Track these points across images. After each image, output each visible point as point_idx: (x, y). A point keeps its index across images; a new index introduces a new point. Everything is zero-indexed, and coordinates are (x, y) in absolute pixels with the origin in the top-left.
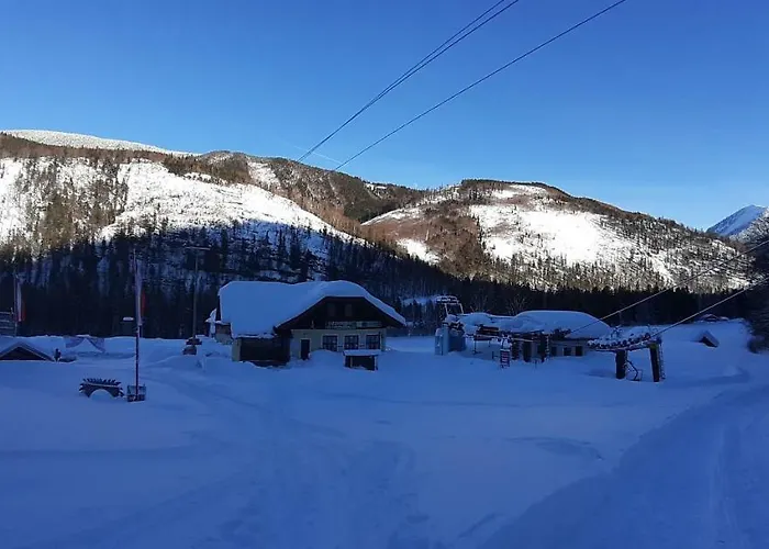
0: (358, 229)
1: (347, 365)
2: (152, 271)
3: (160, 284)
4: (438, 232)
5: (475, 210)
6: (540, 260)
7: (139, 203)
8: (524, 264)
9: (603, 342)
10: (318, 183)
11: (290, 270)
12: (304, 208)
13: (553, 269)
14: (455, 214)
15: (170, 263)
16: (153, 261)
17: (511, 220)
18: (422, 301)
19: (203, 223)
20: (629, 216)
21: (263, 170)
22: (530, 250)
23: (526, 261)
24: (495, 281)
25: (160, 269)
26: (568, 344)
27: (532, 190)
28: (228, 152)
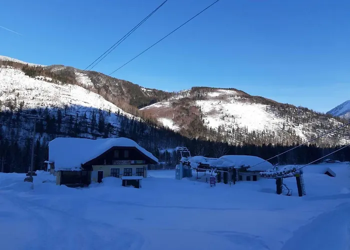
0: (137, 112)
1: (124, 185)
2: (13, 133)
3: (18, 140)
4: (179, 114)
5: (199, 103)
6: (233, 129)
7: (5, 92)
8: (224, 131)
9: (268, 173)
10: (115, 86)
11: (99, 133)
12: (107, 99)
13: (240, 134)
14: (188, 105)
15: (24, 128)
16: (14, 127)
17: (218, 108)
18: (170, 151)
19: (46, 105)
20: (282, 106)
21: (83, 78)
22: (228, 124)
23: (226, 130)
24: (209, 140)
25: (18, 131)
26: (249, 174)
27: (229, 92)
28: (63, 66)
